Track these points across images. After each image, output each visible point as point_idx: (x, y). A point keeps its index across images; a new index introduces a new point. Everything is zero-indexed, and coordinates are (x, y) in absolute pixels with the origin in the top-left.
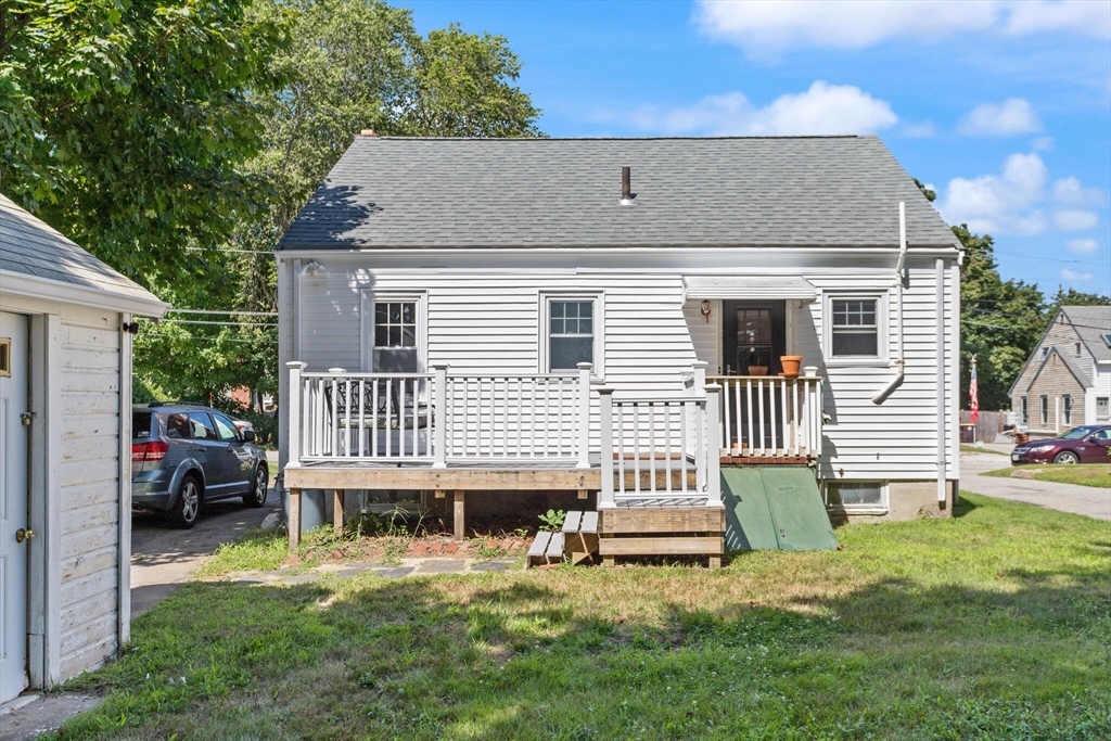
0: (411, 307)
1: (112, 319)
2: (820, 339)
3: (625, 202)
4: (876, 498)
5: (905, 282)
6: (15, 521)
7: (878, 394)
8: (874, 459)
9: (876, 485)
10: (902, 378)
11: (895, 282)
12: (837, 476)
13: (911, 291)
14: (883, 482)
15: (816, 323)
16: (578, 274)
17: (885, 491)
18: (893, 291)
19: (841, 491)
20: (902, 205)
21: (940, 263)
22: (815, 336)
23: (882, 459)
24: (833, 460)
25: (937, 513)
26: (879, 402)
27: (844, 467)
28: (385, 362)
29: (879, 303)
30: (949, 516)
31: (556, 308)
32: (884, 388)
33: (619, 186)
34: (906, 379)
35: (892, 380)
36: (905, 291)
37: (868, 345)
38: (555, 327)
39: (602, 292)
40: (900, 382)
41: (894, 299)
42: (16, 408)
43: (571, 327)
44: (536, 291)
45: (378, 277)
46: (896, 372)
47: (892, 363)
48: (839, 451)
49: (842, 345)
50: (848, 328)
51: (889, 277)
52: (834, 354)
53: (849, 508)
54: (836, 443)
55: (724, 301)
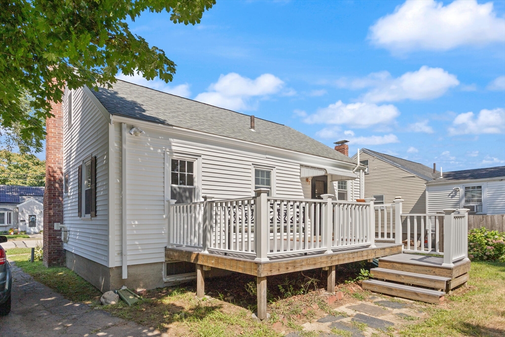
0: (192, 164)
3: (253, 130)
15: (335, 187)
16: (267, 158)
21: (361, 171)
22: (335, 192)
29: (348, 183)
31: (257, 173)
38: (257, 181)
39: (275, 167)
41: (351, 181)
43: (263, 182)
44: (251, 163)
45: (173, 144)
50: (341, 190)
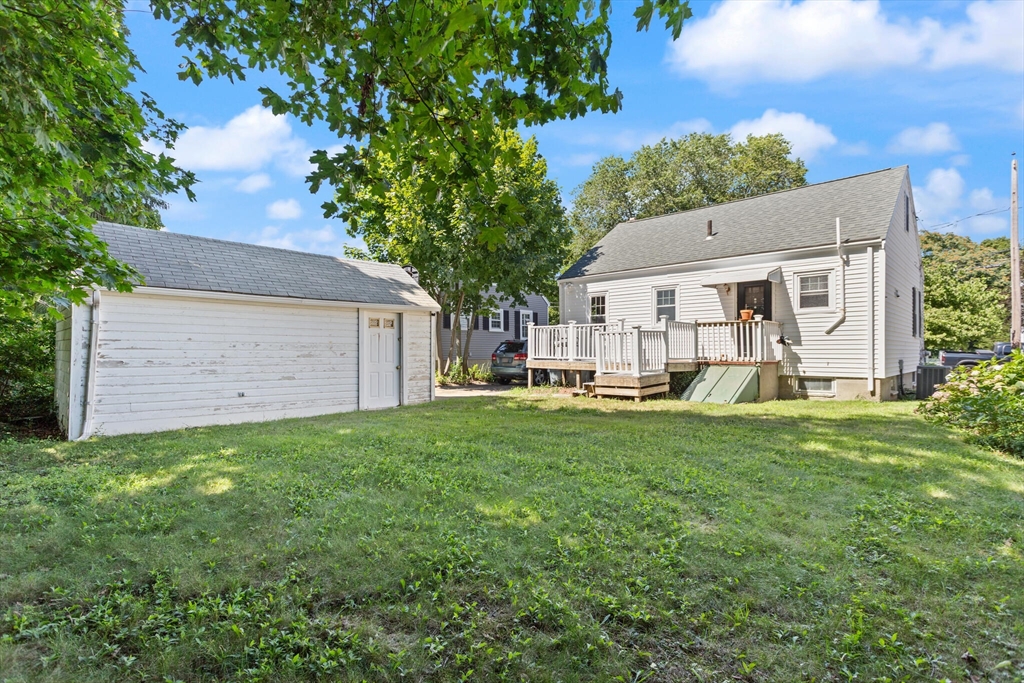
0: (603, 298)
1: (428, 314)
2: (792, 299)
3: (709, 238)
4: (829, 388)
5: (847, 263)
6: (396, 364)
7: (828, 329)
8: (826, 365)
9: (829, 380)
10: (844, 318)
11: (837, 264)
12: (802, 374)
13: (850, 267)
14: (833, 379)
15: (789, 291)
16: (668, 277)
17: (834, 384)
18: (838, 269)
19: (806, 383)
20: (838, 219)
21: (870, 249)
22: (789, 298)
23: (830, 365)
24: (799, 365)
25: (869, 397)
26: (829, 332)
27: (805, 369)
28: (595, 320)
29: (830, 277)
30: (878, 400)
31: (660, 294)
32: (831, 325)
33: (706, 230)
34: (847, 319)
35: (837, 320)
36: (846, 268)
37: (822, 300)
38: (659, 302)
39: (681, 284)
40: (842, 321)
41: (838, 273)
42: (396, 337)
43: (666, 302)
44: (650, 287)
46: (840, 316)
47: (838, 310)
48: (803, 360)
49: (805, 301)
50: (811, 291)
51: (836, 261)
52: (801, 307)
53: (810, 392)
54: (801, 356)
55: (738, 284)
